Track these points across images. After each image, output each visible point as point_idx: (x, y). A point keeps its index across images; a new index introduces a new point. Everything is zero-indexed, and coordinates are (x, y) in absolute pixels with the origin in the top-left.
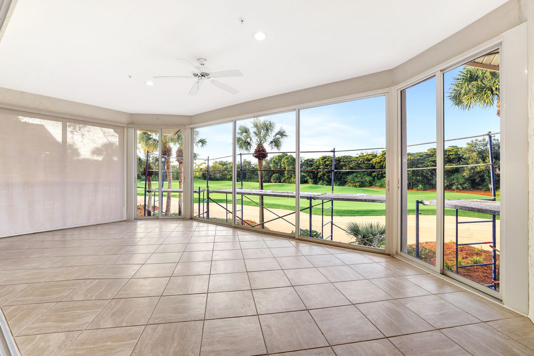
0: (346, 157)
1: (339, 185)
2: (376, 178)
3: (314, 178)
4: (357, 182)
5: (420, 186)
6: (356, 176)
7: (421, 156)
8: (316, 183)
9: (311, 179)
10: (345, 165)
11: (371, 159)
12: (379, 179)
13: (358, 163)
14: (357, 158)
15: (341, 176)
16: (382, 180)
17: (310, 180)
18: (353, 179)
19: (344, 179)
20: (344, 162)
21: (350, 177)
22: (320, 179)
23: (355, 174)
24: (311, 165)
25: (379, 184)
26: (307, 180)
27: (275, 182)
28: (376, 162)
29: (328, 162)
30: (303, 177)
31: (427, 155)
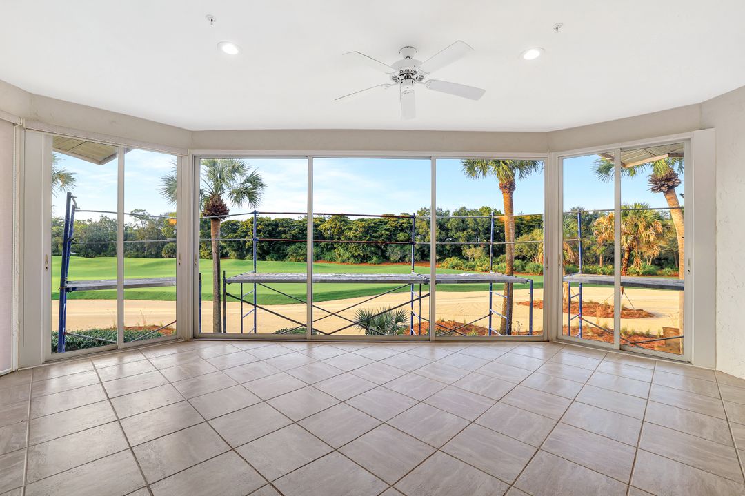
0: (286, 220)
1: (276, 260)
2: (325, 249)
3: (237, 250)
4: (301, 255)
5: (375, 259)
6: (300, 247)
7: (375, 223)
8: (241, 257)
9: (234, 250)
10: (284, 232)
11: (319, 225)
12: (329, 250)
13: (301, 230)
14: (300, 222)
15: (279, 247)
16: (333, 251)
17: (232, 253)
18: (296, 251)
19: (284, 250)
20: (283, 227)
21: (291, 248)
22: (248, 251)
23: (298, 245)
24: (234, 231)
25: (329, 257)
26: (227, 253)
27: (170, 257)
28: (325, 230)
29: (260, 227)
30: (221, 248)
31: (381, 222)
